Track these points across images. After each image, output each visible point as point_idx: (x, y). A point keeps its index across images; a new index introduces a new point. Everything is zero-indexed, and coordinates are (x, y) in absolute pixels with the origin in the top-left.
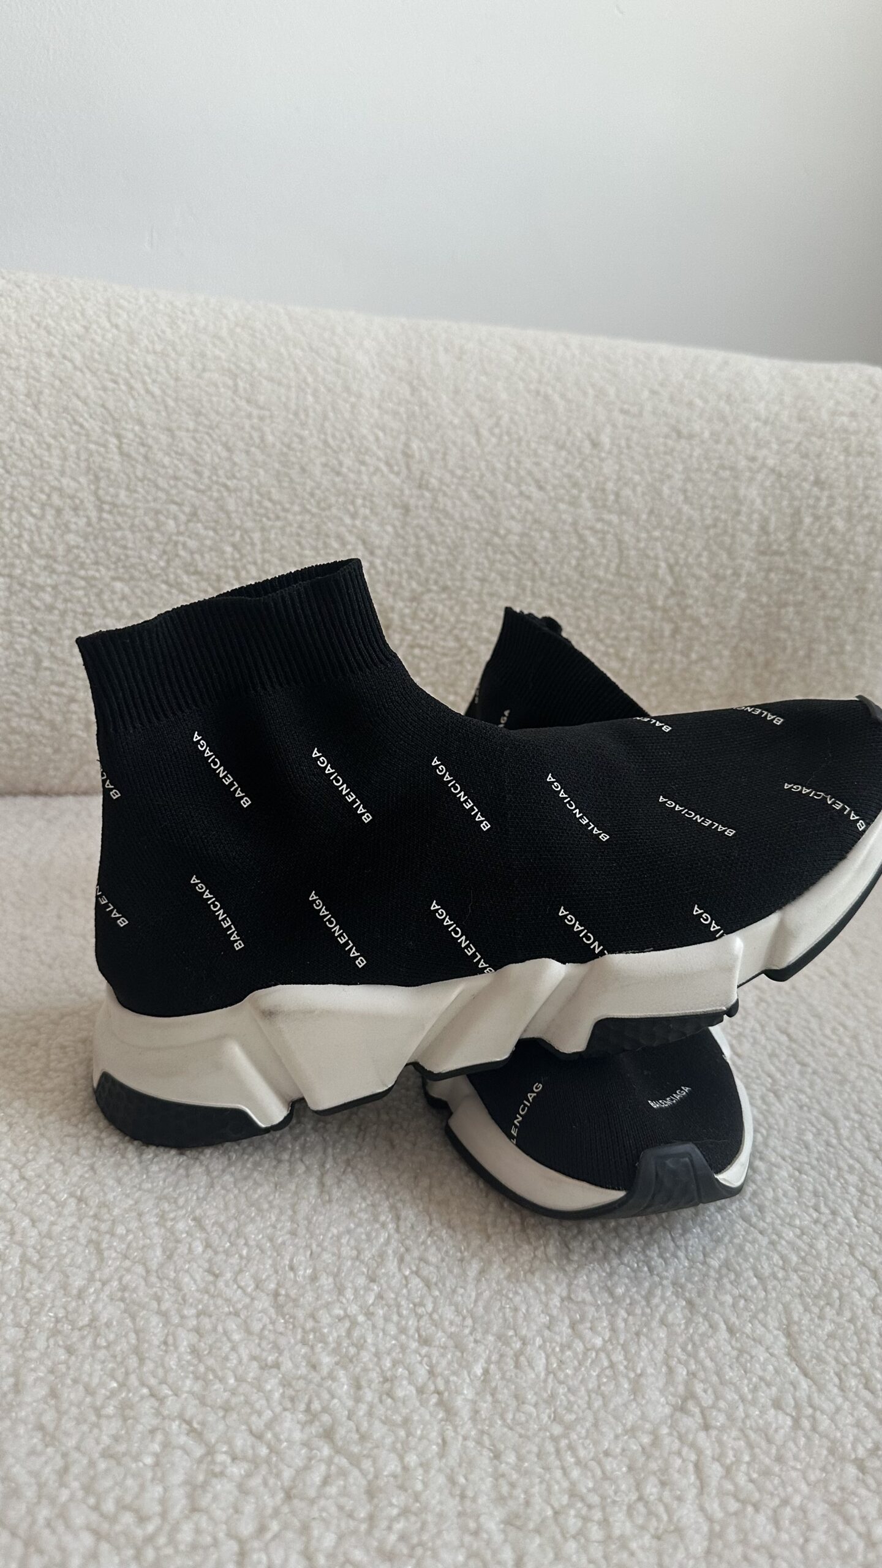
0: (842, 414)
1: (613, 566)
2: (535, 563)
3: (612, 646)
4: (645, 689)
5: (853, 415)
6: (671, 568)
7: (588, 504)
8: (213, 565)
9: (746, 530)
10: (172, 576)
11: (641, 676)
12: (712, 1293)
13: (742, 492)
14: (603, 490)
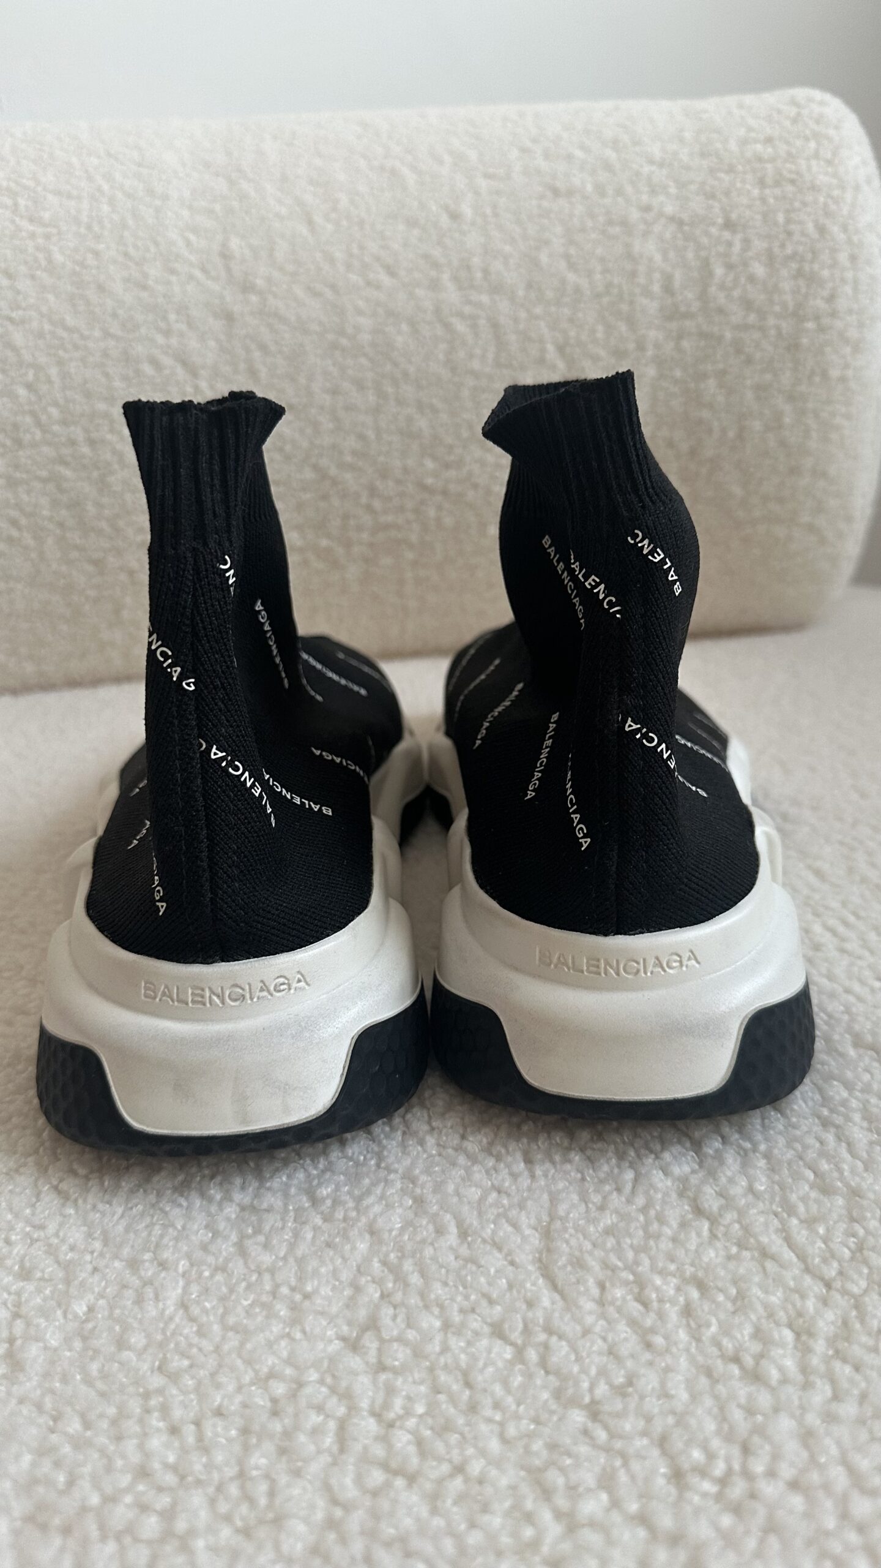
0: (756, 141)
1: (490, 356)
2: (395, 364)
5: (769, 140)
6: (561, 349)
7: (450, 286)
9: (647, 293)
13: (637, 248)
14: (468, 268)
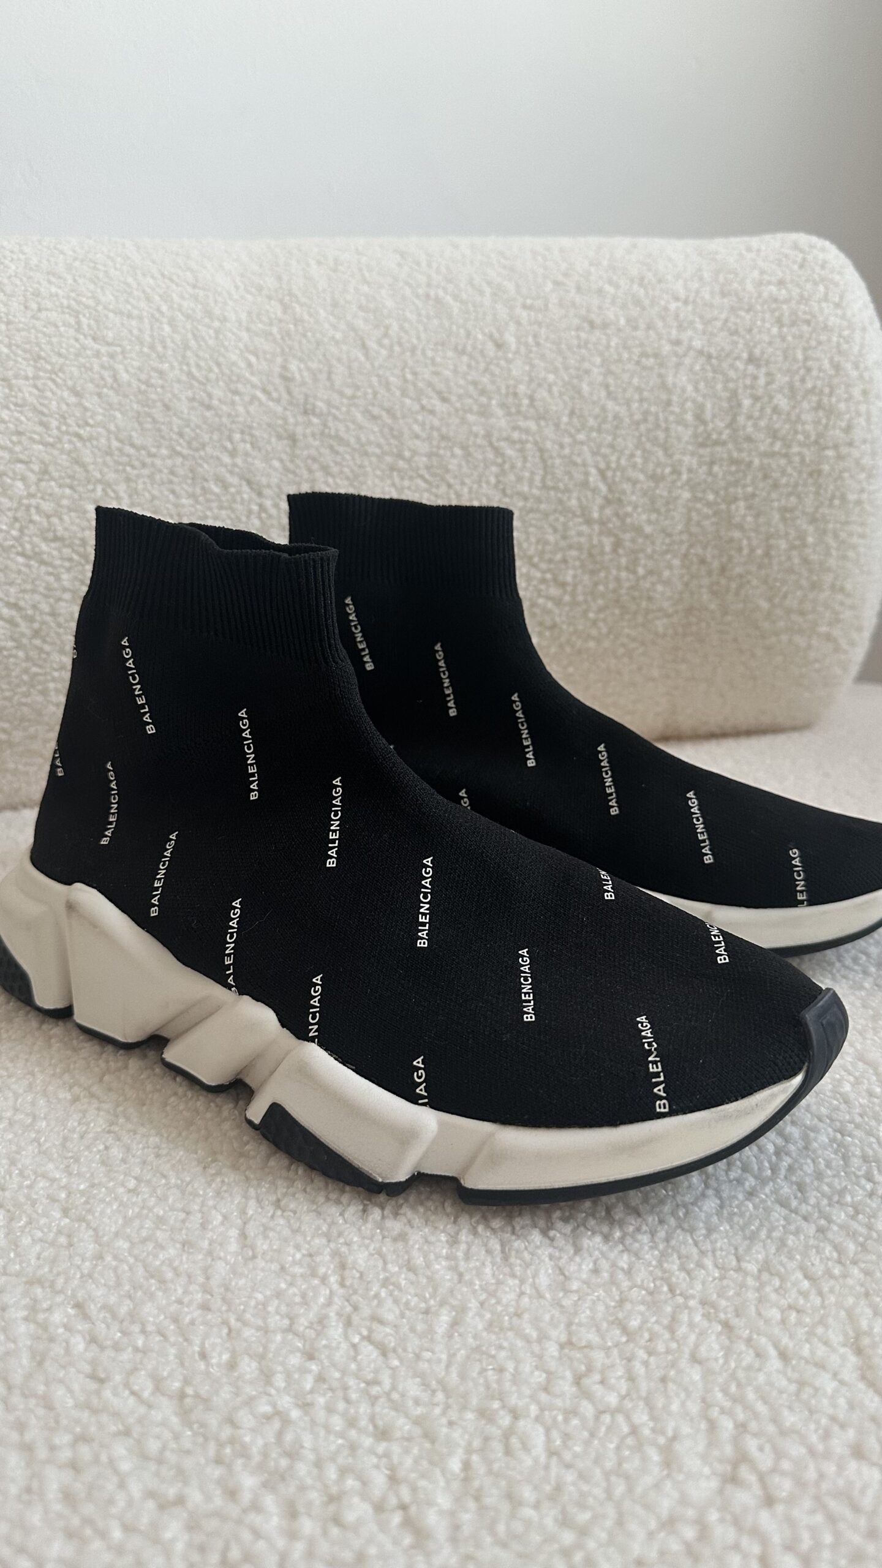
0: (769, 283)
1: (538, 478)
2: (449, 486)
3: (549, 570)
4: (591, 615)
5: (781, 283)
6: (602, 473)
7: (500, 412)
8: (74, 528)
9: (681, 422)
10: (28, 546)
11: (586, 601)
13: (670, 380)
14: (515, 395)
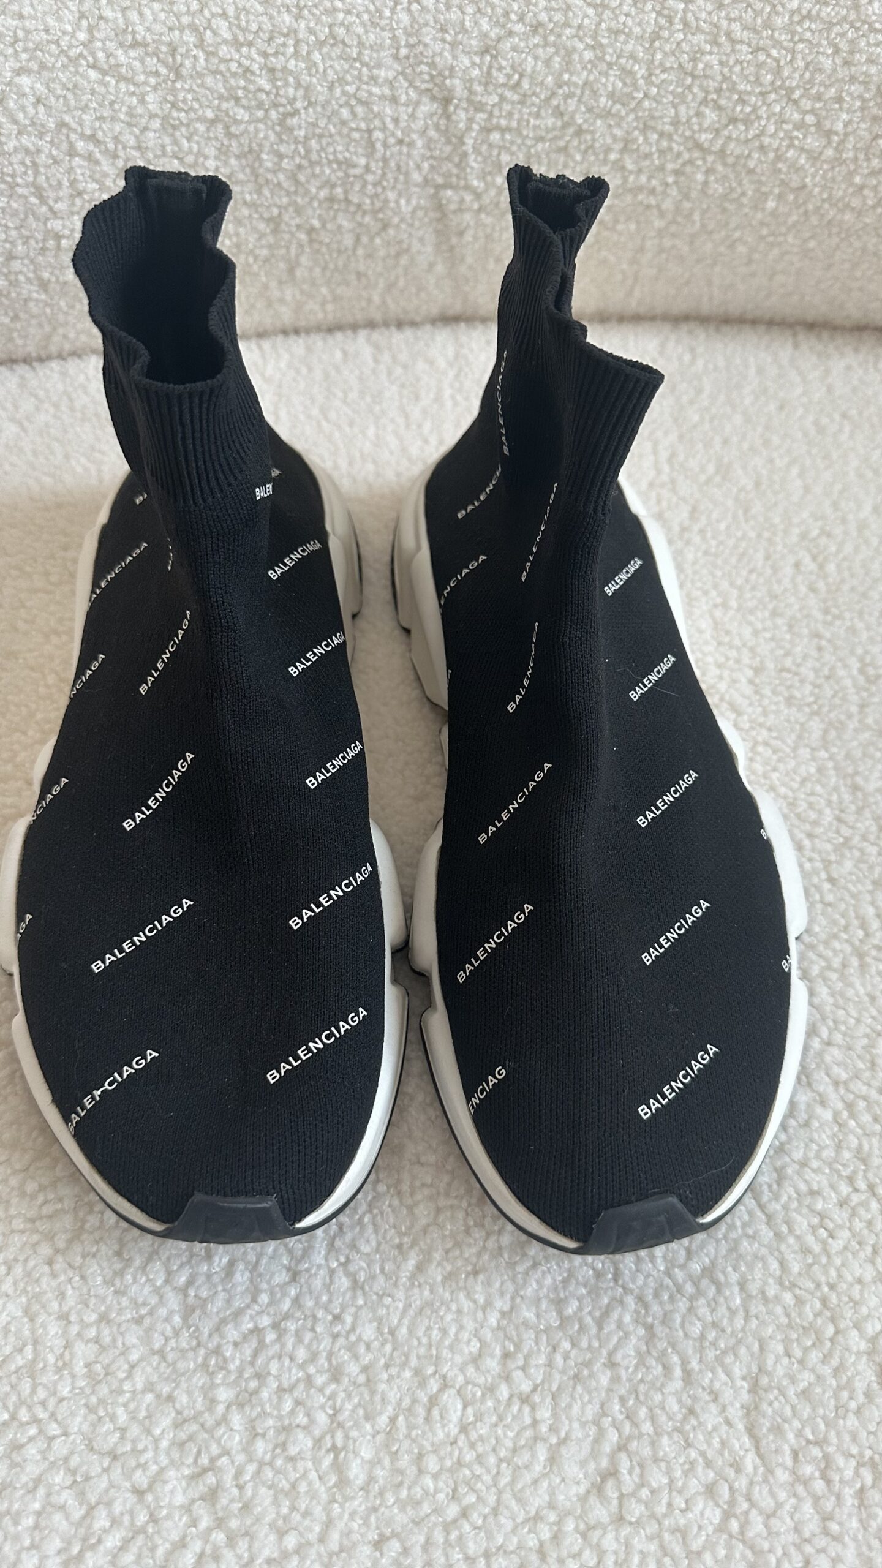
12: (679, 1321)
